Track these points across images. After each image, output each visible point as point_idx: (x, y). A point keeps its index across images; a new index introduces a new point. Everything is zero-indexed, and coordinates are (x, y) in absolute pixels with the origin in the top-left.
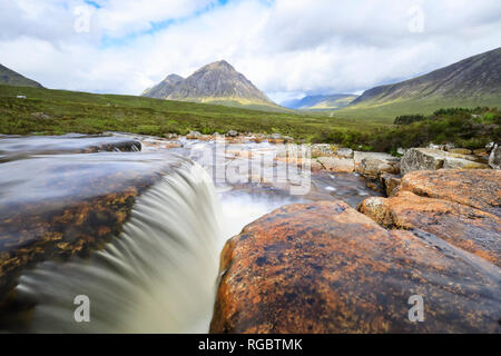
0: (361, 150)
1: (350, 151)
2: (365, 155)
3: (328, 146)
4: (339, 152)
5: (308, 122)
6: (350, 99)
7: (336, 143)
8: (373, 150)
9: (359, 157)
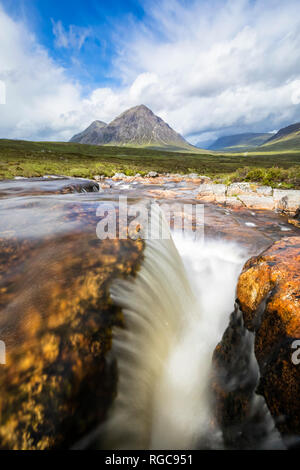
0: (280, 188)
1: (269, 189)
2: (285, 193)
3: (247, 184)
4: (259, 191)
5: (222, 162)
6: (265, 138)
7: (255, 181)
8: (293, 188)
9: (279, 194)
